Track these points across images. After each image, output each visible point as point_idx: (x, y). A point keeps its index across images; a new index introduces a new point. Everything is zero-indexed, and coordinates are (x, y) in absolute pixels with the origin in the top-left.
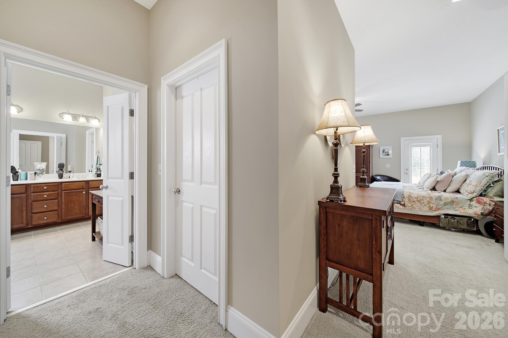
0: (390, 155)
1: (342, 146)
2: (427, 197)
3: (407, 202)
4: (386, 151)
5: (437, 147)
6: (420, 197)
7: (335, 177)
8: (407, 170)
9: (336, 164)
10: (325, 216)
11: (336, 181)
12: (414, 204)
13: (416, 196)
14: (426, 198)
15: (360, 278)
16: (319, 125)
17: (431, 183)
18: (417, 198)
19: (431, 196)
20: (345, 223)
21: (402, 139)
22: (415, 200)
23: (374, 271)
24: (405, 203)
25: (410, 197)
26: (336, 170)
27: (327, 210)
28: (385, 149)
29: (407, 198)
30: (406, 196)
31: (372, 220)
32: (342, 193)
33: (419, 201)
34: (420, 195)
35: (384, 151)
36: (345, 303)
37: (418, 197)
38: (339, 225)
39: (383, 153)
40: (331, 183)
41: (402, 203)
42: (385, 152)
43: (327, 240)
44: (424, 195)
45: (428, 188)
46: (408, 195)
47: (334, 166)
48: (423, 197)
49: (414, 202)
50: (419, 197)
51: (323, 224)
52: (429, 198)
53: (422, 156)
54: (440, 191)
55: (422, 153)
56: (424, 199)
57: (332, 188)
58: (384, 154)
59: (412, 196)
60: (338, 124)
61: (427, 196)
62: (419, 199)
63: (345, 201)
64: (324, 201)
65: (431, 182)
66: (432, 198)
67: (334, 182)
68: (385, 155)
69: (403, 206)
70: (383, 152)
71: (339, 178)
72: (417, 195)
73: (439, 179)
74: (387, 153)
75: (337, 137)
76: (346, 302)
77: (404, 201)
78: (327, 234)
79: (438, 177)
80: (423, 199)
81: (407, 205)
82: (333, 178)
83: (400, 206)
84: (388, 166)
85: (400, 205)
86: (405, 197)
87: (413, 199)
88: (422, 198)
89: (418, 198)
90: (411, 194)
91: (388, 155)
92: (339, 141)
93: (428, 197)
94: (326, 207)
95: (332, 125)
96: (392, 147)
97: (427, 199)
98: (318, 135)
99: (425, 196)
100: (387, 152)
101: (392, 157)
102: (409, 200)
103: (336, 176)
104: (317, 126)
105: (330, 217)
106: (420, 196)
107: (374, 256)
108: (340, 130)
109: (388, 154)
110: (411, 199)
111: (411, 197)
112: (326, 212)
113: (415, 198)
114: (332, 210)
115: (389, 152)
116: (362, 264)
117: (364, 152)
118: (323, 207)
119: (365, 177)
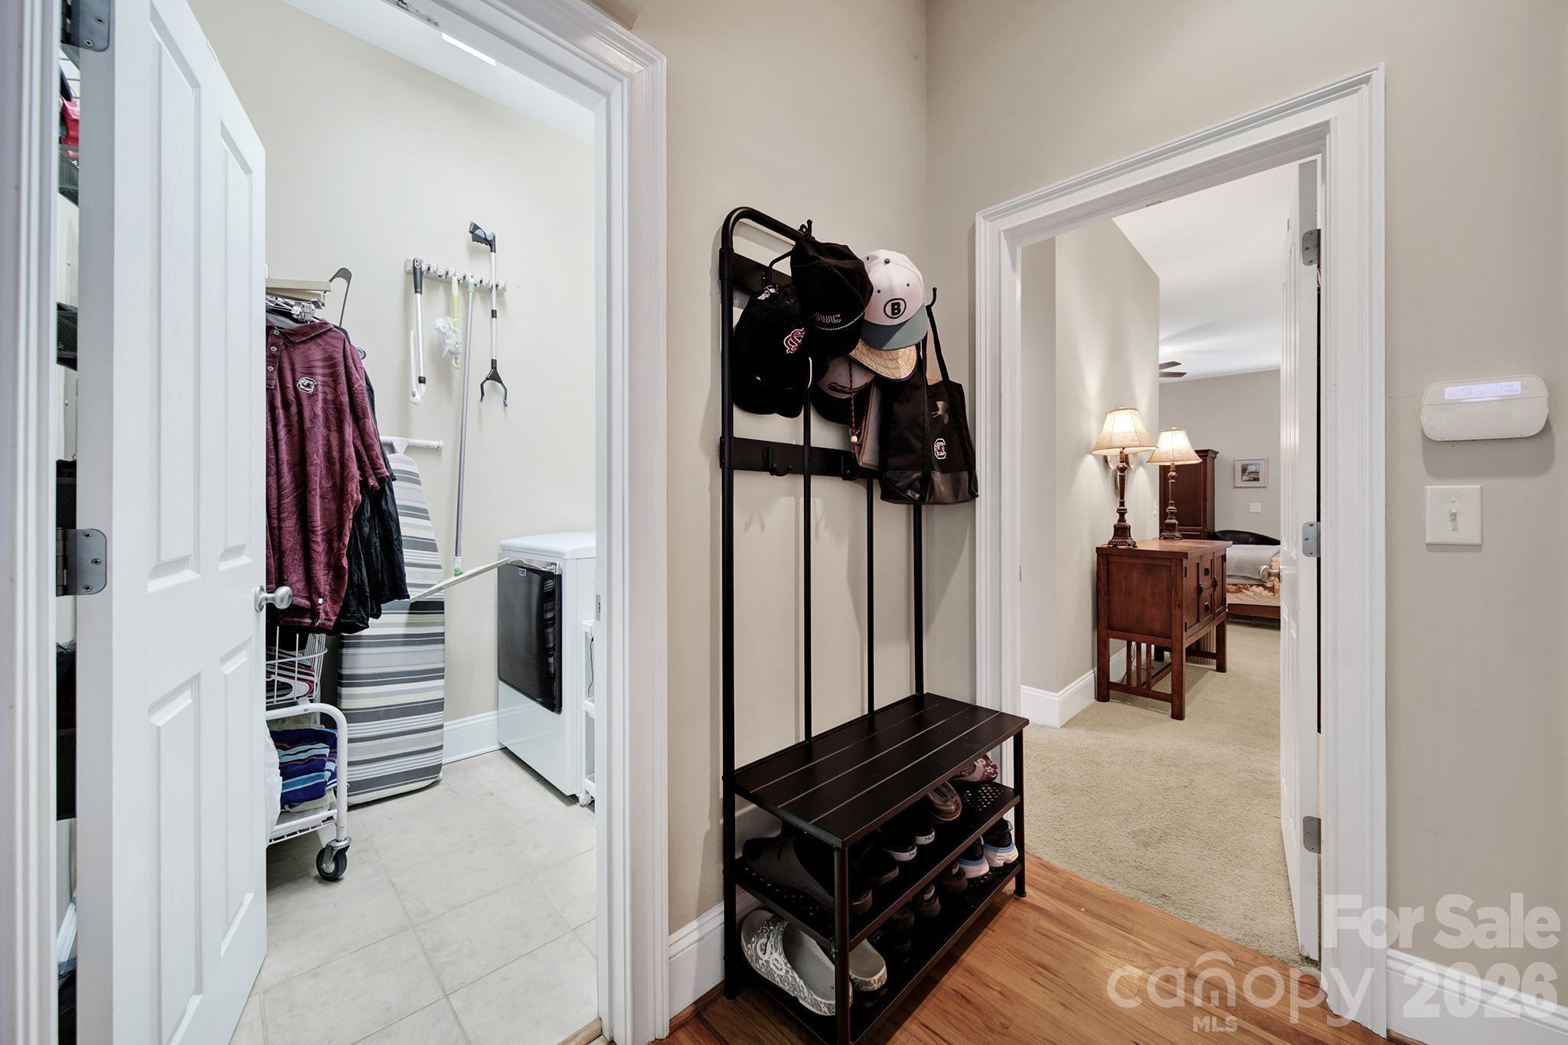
0: (1261, 479)
1: (1132, 466)
4: (1251, 469)
7: (1120, 513)
9: (1122, 497)
10: (1106, 567)
11: (1122, 519)
15: (1158, 644)
16: (1098, 443)
20: (1135, 575)
23: (1173, 630)
26: (1122, 504)
27: (1109, 560)
28: (1247, 465)
31: (1171, 566)
32: (1130, 536)
35: (1247, 469)
36: (1134, 684)
38: (1126, 579)
39: (1242, 476)
40: (1116, 522)
41: (1269, 585)
42: (1248, 471)
43: (1109, 602)
47: (1119, 499)
51: (1103, 580)
57: (1116, 528)
58: (1245, 478)
60: (1125, 444)
63: (1134, 546)
64: (1106, 546)
67: (1119, 521)
68: (1248, 480)
70: (1244, 470)
71: (1126, 516)
74: (1252, 476)
75: (1125, 459)
76: (1136, 683)
77: (1273, 580)
78: (1108, 593)
82: (1118, 516)
84: (1256, 507)
85: (1265, 590)
91: (1256, 479)
92: (1127, 463)
94: (1107, 555)
95: (1117, 445)
98: (1096, 456)
100: (1254, 473)
101: (1267, 486)
103: (1122, 514)
104: (1094, 444)
105: (1113, 568)
107: (1173, 612)
108: (1126, 451)
109: (1257, 476)
112: (1108, 562)
114: (1116, 559)
115: (1258, 472)
116: (1157, 626)
117: (1173, 477)
118: (1104, 555)
119: (1174, 521)
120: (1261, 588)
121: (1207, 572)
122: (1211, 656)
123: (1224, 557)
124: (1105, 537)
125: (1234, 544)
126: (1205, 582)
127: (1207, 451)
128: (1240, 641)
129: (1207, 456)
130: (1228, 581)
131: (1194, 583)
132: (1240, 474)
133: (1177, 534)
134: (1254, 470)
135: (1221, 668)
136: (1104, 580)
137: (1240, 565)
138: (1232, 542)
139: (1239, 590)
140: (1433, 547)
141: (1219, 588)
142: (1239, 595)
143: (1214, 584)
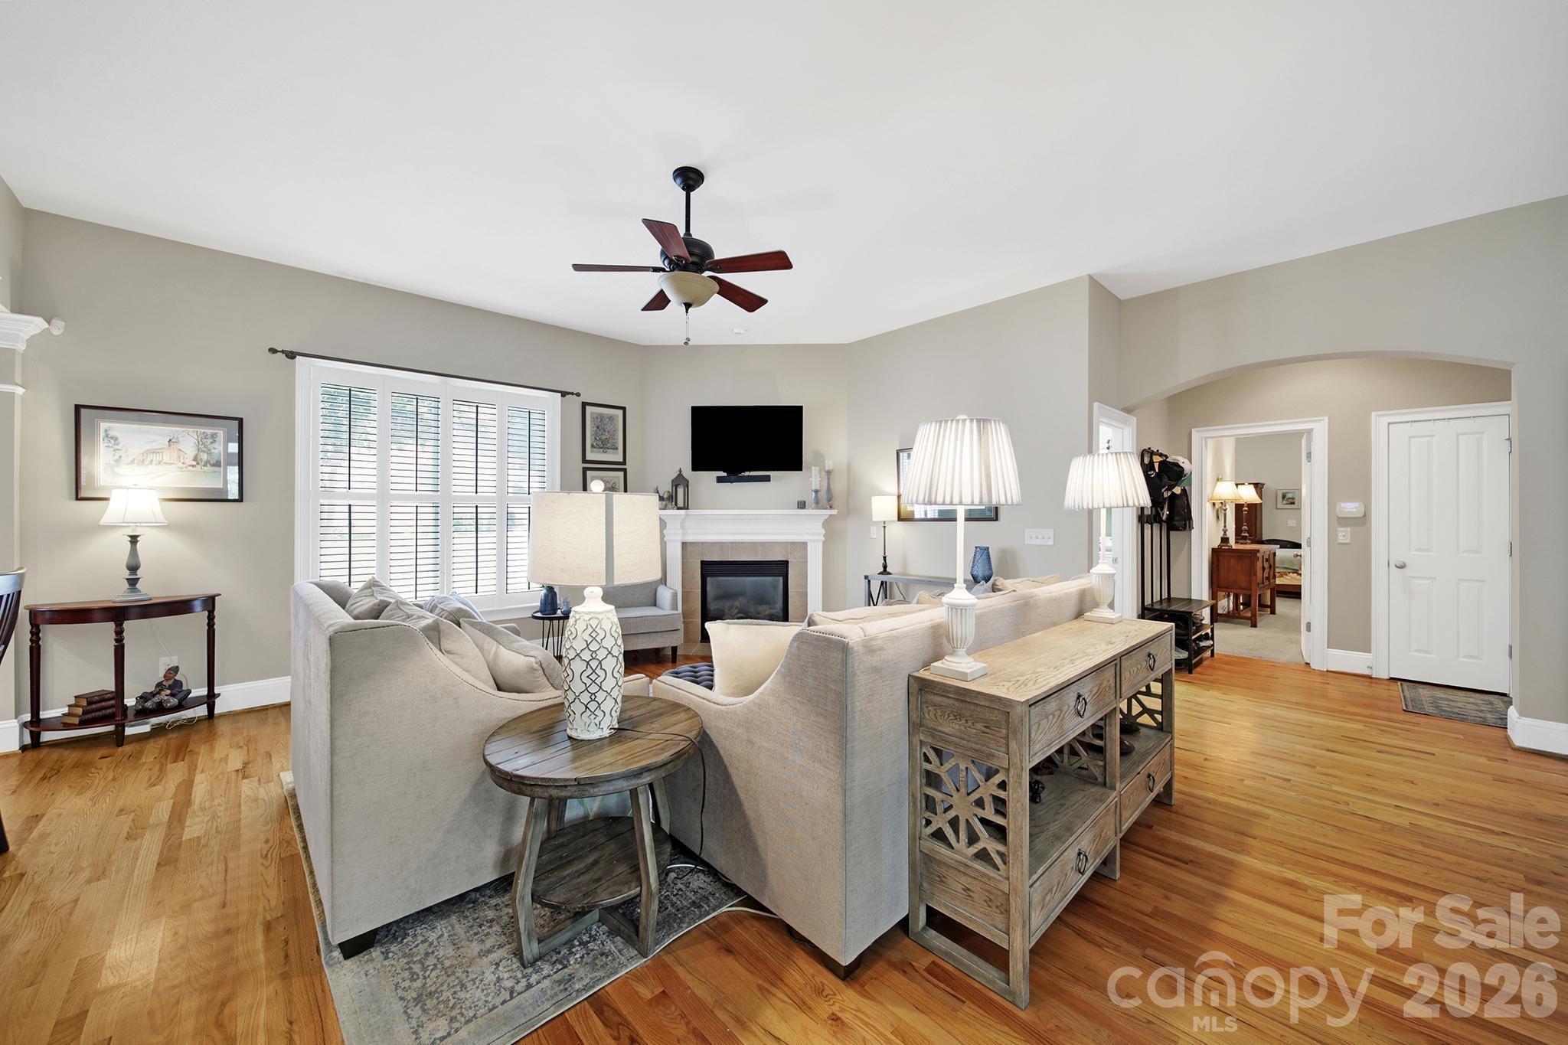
7: (1223, 531)
10: (1216, 558)
11: (1225, 534)
20: (1232, 561)
23: (1252, 586)
26: (1225, 526)
31: (1249, 557)
32: (1227, 543)
38: (1227, 563)
40: (1220, 536)
43: (1218, 574)
47: (1223, 524)
57: (1222, 538)
58: (1284, 502)
60: (1222, 496)
63: (1230, 547)
64: (1217, 547)
67: (1222, 535)
70: (1284, 497)
75: (1222, 503)
78: (1218, 570)
82: (1223, 533)
94: (1217, 551)
103: (1225, 531)
105: (1219, 558)
107: (1252, 578)
108: (1222, 499)
112: (1217, 554)
114: (1222, 554)
116: (1244, 585)
117: (1246, 511)
118: (1215, 552)
119: (1247, 534)
120: (1295, 574)
121: (1267, 560)
122: (1268, 606)
123: (1275, 554)
124: (1217, 543)
125: (1281, 548)
126: (1266, 565)
128: (1282, 605)
130: (1277, 570)
131: (1261, 566)
133: (1249, 542)
135: (1273, 612)
136: (1216, 563)
137: (1283, 561)
138: (1278, 546)
139: (1281, 576)
140: (1340, 544)
141: (1272, 569)
142: (1281, 579)
143: (1270, 567)
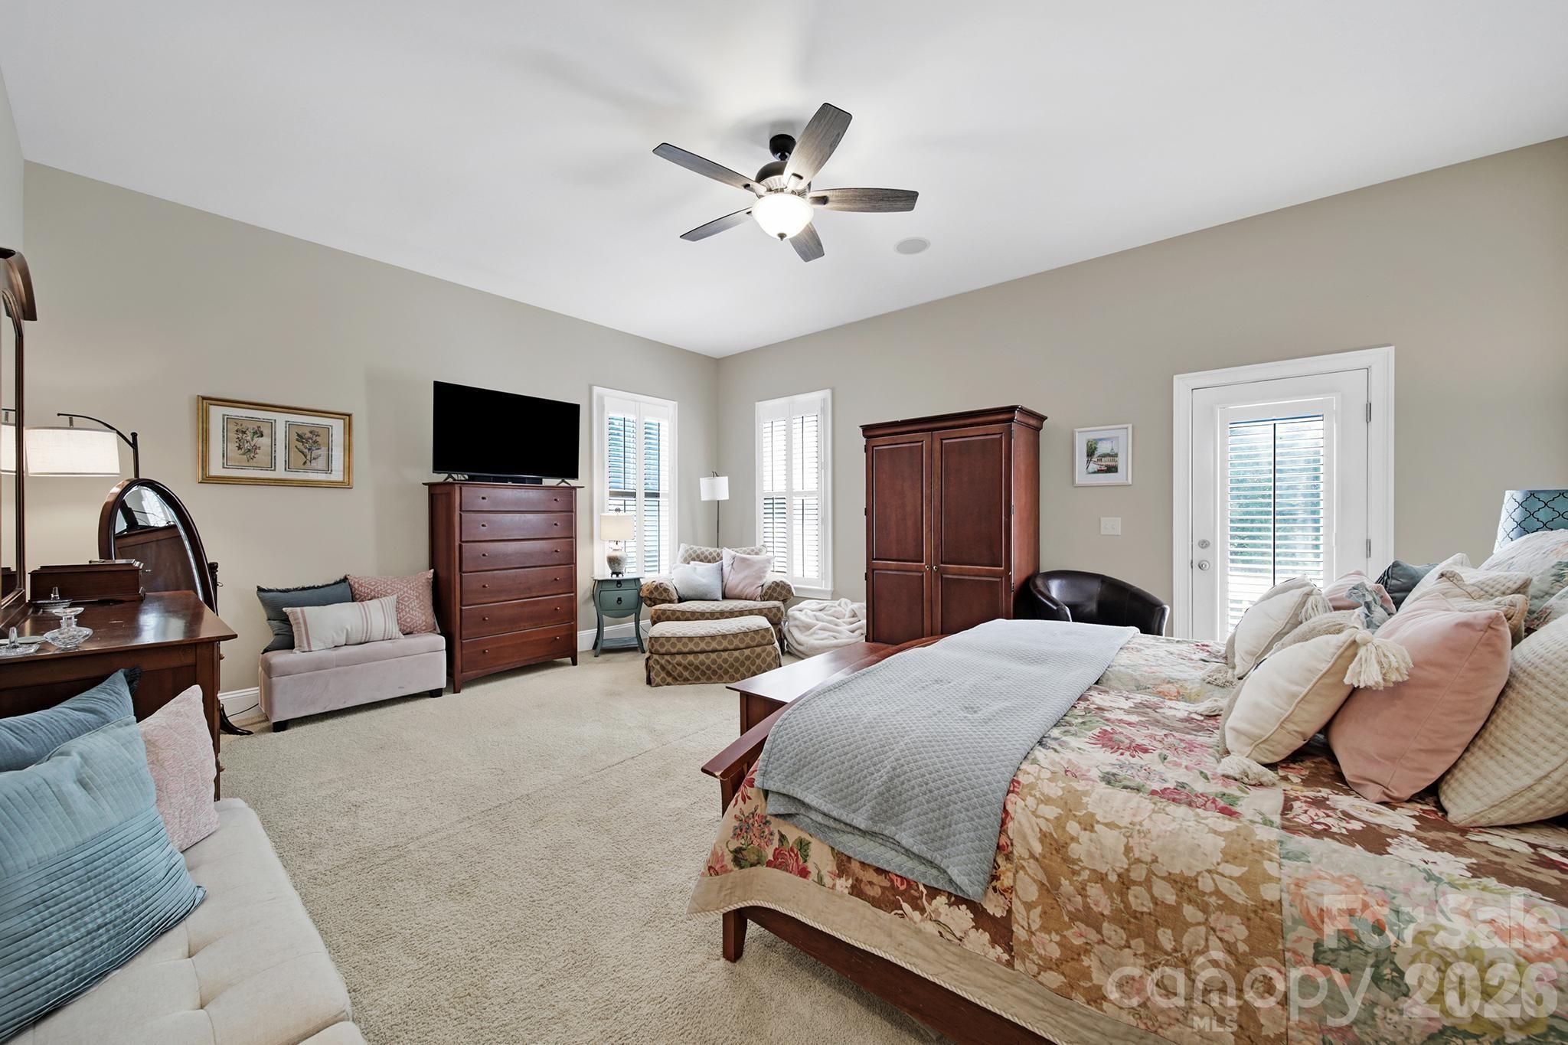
0: (1119, 470)
2: (1217, 892)
3: (1029, 906)
4: (1103, 448)
5: (1369, 418)
6: (1147, 883)
8: (1204, 544)
12: (1086, 949)
13: (1114, 863)
14: (1205, 909)
17: (1294, 695)
18: (1125, 882)
19: (1270, 893)
21: (1182, 384)
22: (1100, 900)
24: (1010, 911)
25: (1056, 862)
28: (1097, 441)
29: (1032, 867)
30: (1024, 837)
33: (1133, 923)
34: (1155, 860)
35: (1096, 448)
37: (1134, 875)
39: (1088, 462)
42: (1098, 453)
44: (1200, 867)
45: (1258, 742)
46: (1044, 837)
48: (1184, 885)
49: (1093, 920)
50: (1138, 873)
52: (1247, 921)
53: (1281, 471)
54: (1374, 792)
55: (1282, 455)
56: (1189, 911)
59: (1075, 850)
61: (1225, 886)
62: (1139, 900)
65: (1294, 688)
66: (1277, 931)
68: (1100, 471)
69: (994, 942)
72: (1128, 849)
73: (1366, 673)
74: (1106, 462)
77: (1011, 889)
79: (1362, 652)
80: (1176, 909)
81: (1029, 943)
83: (973, 933)
84: (1112, 525)
85: (976, 928)
86: (1019, 850)
87: (1082, 891)
88: (1171, 898)
89: (1135, 890)
90: (1073, 828)
91: (1112, 469)
93: (1228, 906)
96: (1130, 426)
97: (1218, 920)
99: (1206, 884)
100: (1108, 455)
101: (1130, 482)
102: (1050, 889)
106: (1151, 873)
109: (1113, 464)
110: (1066, 886)
111: (1066, 860)
113: (1101, 878)
115: (1116, 455)
127: (1012, 409)
129: (1012, 420)
132: (1085, 459)
134: (1108, 451)
